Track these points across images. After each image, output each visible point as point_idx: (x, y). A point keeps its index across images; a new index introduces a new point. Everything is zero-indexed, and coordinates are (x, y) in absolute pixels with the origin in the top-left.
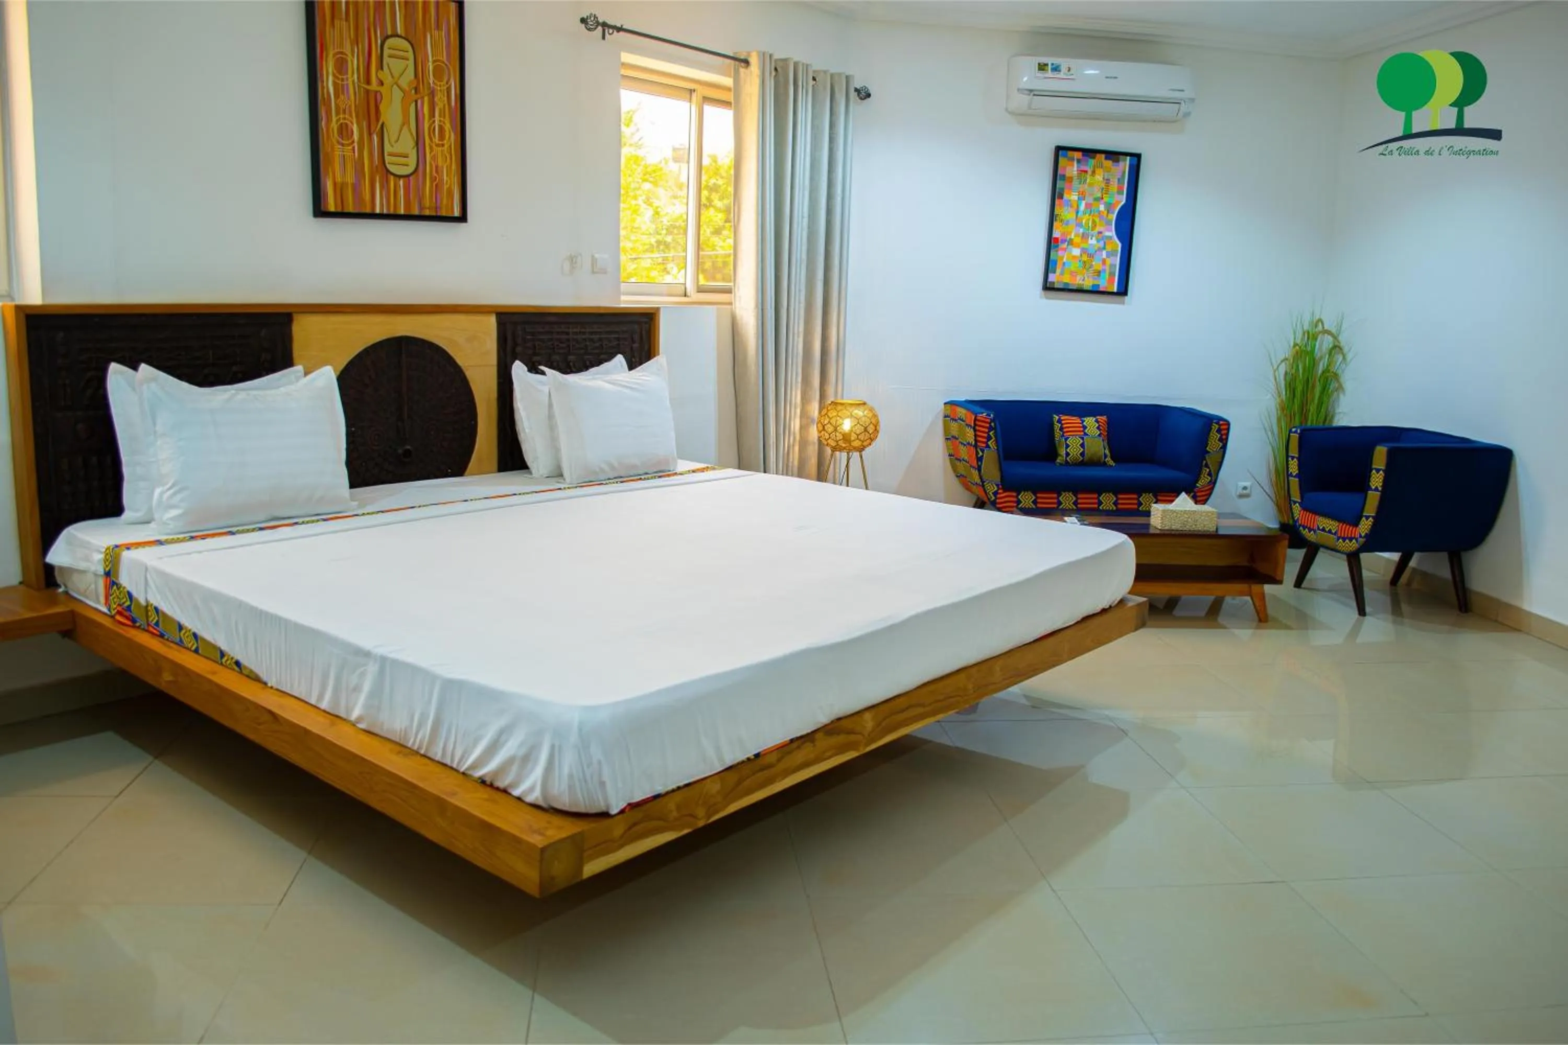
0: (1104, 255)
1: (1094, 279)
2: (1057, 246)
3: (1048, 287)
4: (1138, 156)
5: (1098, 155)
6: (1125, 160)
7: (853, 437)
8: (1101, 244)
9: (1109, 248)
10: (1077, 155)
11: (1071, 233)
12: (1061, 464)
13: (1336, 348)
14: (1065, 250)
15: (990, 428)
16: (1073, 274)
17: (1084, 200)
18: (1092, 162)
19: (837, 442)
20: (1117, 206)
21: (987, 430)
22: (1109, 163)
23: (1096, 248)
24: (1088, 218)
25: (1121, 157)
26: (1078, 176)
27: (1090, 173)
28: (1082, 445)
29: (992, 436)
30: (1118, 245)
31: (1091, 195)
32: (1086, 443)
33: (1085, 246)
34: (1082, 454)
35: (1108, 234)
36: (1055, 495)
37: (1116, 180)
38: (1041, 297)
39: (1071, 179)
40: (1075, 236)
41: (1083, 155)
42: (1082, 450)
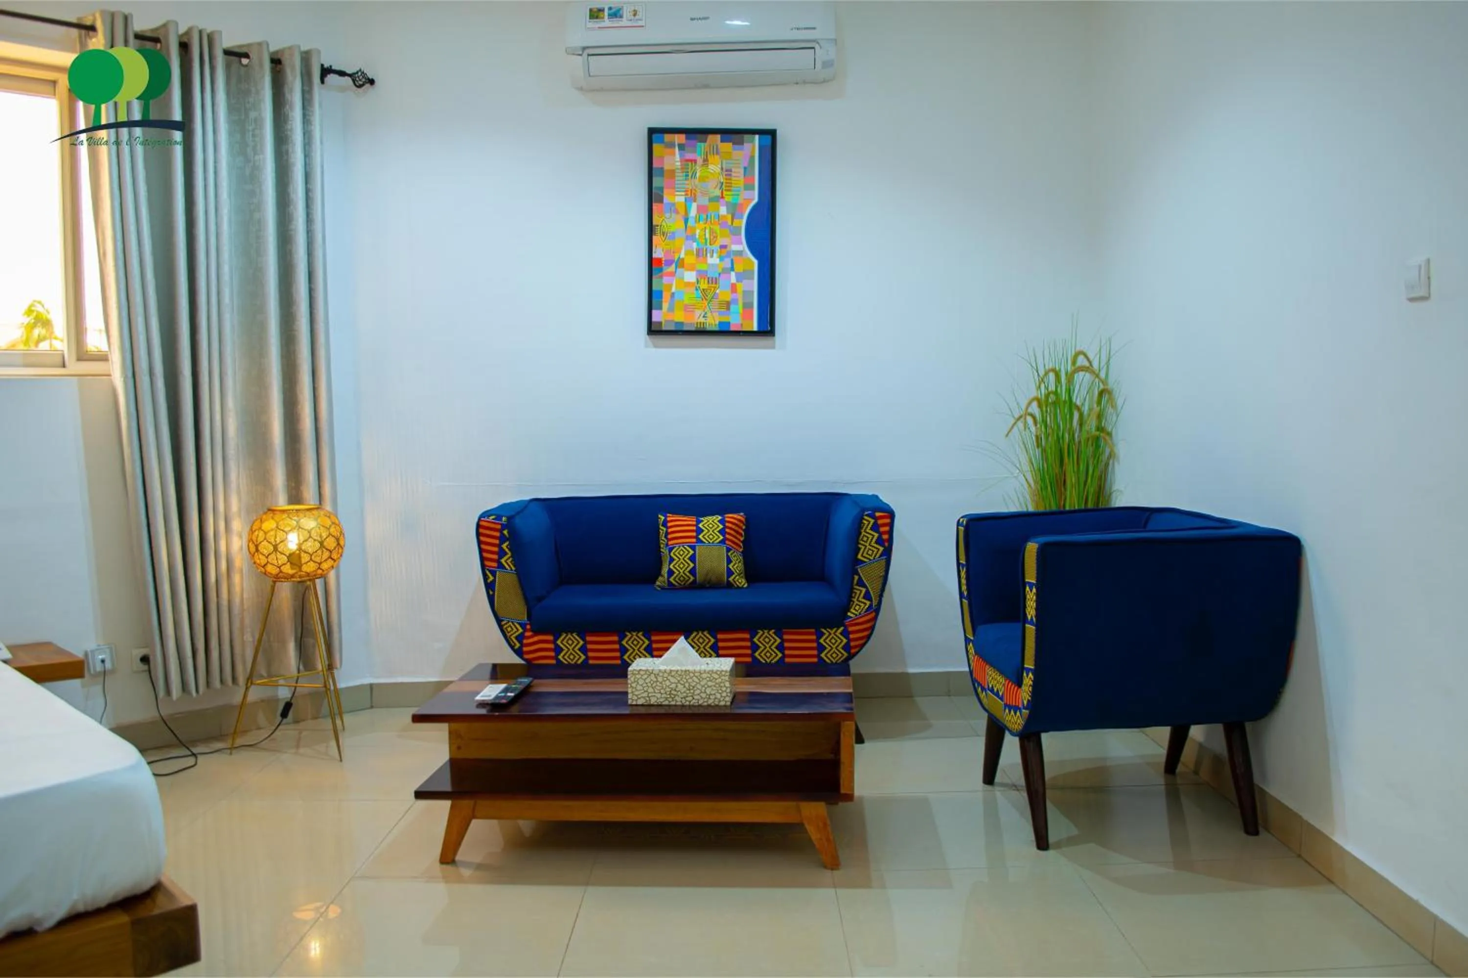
0: (733, 279)
1: (720, 314)
2: (661, 270)
3: (654, 330)
4: (772, 133)
5: (711, 137)
6: (753, 141)
7: (305, 558)
8: (727, 263)
9: (739, 268)
10: (679, 139)
11: (679, 251)
12: (663, 588)
13: (1104, 393)
14: (672, 274)
15: (503, 539)
16: (688, 309)
17: (695, 201)
18: (701, 147)
19: (279, 567)
20: (746, 208)
21: (497, 542)
22: (727, 147)
23: (720, 270)
24: (704, 226)
25: (747, 137)
26: (682, 168)
27: (700, 161)
28: (693, 558)
29: (507, 550)
30: (753, 263)
31: (704, 194)
32: (697, 555)
33: (702, 267)
34: (693, 572)
35: (735, 248)
36: (616, 638)
37: (742, 171)
38: (646, 346)
39: (672, 172)
40: (686, 254)
41: (687, 138)
42: (692, 565)
